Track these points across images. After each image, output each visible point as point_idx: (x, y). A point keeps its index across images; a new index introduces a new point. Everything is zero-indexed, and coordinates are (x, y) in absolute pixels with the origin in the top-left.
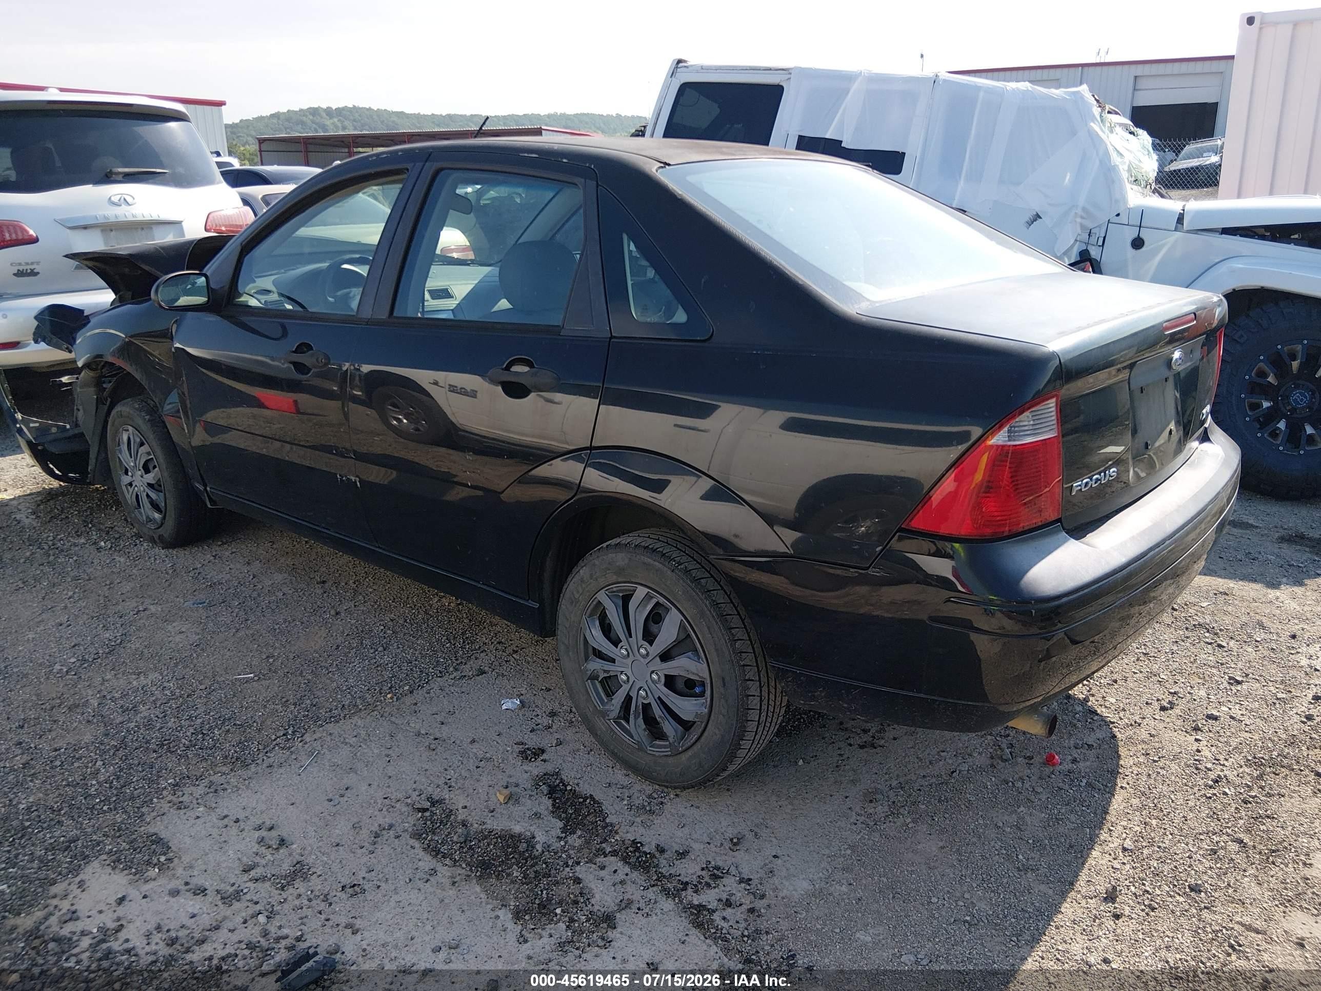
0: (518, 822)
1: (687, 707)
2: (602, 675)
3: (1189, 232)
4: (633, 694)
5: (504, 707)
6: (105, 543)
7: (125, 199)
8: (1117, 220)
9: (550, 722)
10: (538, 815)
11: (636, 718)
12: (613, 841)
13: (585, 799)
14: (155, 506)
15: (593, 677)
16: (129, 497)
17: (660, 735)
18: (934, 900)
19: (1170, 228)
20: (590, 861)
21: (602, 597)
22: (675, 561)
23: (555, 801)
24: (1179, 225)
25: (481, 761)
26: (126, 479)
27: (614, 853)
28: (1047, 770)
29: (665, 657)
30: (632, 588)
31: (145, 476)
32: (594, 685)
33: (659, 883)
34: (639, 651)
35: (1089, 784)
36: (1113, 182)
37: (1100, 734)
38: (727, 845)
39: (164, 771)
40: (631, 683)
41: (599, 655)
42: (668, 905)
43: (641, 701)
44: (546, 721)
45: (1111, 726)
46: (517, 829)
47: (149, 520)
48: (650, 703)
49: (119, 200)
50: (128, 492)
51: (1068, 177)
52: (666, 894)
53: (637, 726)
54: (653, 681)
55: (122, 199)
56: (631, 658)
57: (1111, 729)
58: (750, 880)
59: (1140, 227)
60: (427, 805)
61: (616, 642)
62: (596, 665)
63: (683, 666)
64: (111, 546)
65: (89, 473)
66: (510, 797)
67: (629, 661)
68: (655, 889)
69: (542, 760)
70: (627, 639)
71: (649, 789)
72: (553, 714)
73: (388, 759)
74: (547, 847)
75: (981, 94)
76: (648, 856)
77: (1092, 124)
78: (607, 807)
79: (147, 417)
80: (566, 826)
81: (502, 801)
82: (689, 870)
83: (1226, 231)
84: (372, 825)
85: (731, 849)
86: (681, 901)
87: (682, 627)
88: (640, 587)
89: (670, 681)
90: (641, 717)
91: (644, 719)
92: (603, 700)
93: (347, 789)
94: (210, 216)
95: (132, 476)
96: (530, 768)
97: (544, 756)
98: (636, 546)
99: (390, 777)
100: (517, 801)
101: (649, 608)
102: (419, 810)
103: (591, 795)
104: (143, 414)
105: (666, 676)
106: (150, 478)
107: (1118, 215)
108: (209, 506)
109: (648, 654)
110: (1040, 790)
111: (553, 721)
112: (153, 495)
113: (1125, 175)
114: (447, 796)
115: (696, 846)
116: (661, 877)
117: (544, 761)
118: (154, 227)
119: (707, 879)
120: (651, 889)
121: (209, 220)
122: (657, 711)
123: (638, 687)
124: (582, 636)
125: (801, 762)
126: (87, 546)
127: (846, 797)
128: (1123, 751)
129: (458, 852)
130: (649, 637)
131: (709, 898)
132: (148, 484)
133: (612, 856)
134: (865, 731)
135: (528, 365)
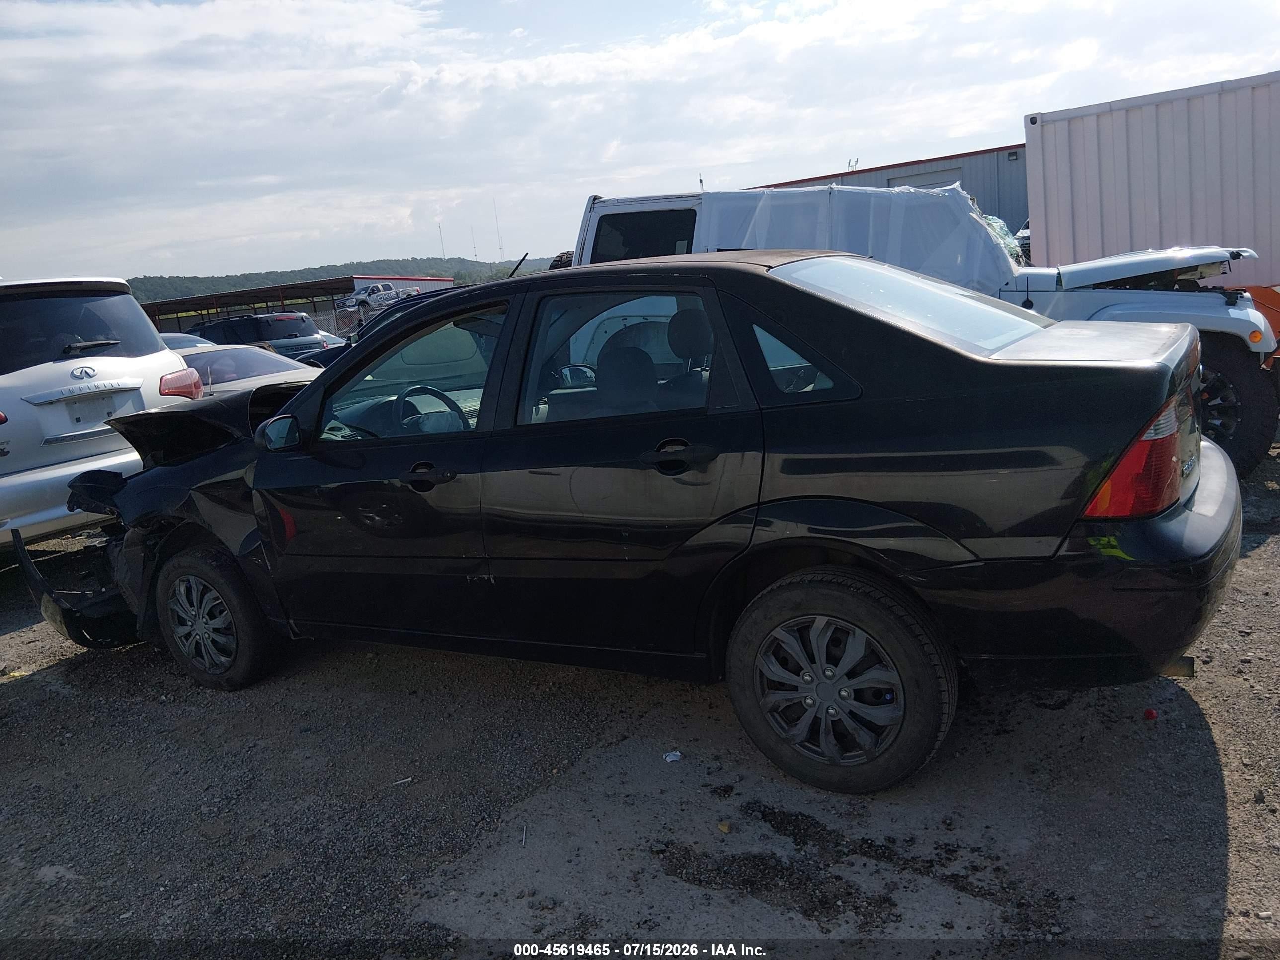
0: (752, 844)
1: (878, 714)
2: (783, 705)
3: (1066, 290)
4: (822, 715)
5: (668, 760)
6: (166, 697)
7: (86, 371)
8: (1006, 288)
9: (718, 764)
10: (766, 836)
11: (827, 735)
12: (845, 843)
13: (797, 816)
14: (222, 650)
15: (774, 709)
16: (187, 648)
17: (854, 745)
18: (1132, 830)
19: (1052, 290)
20: (837, 862)
21: (779, 633)
22: (852, 587)
23: (770, 823)
24: (1058, 286)
25: (682, 805)
26: (182, 630)
27: (854, 852)
28: (1151, 723)
29: (852, 674)
30: (810, 620)
31: (210, 622)
32: (774, 717)
33: (908, 866)
34: (824, 673)
35: (1188, 727)
36: (998, 258)
37: (1171, 690)
38: (942, 827)
39: (389, 872)
40: (817, 705)
41: (779, 686)
42: (926, 880)
43: (830, 719)
44: (715, 764)
45: (1175, 682)
46: (756, 850)
47: (214, 665)
48: (840, 719)
49: (81, 373)
50: (184, 646)
51: (959, 259)
52: (920, 873)
53: (828, 743)
54: (843, 698)
55: (84, 371)
56: (816, 682)
57: (1176, 684)
58: (980, 848)
59: (1028, 291)
60: (663, 847)
61: (797, 670)
62: (776, 697)
63: (873, 677)
64: (175, 699)
65: (137, 631)
66: (731, 828)
67: (814, 686)
68: (907, 871)
69: (736, 794)
70: (811, 666)
71: (845, 799)
72: (717, 758)
73: (596, 820)
74: (792, 860)
75: (872, 199)
76: (883, 848)
77: (971, 214)
78: (818, 817)
79: (214, 564)
80: (795, 840)
81: (727, 832)
82: (926, 851)
83: (1097, 286)
84: (624, 872)
85: (948, 829)
86: (935, 876)
87: (868, 644)
88: (819, 618)
89: (859, 695)
90: (832, 733)
91: (835, 735)
92: (785, 729)
93: (578, 850)
94: (163, 380)
95: (192, 626)
96: (730, 802)
97: (735, 791)
98: (810, 582)
99: (610, 833)
100: (738, 830)
101: (829, 633)
102: (658, 852)
103: (800, 812)
104: (209, 561)
105: (855, 691)
106: (218, 622)
107: (1007, 284)
108: (293, 638)
109: (834, 675)
110: (1155, 738)
111: (720, 763)
112: (220, 639)
113: (1006, 252)
114: (673, 838)
115: (917, 833)
116: (907, 861)
117: (739, 794)
118: (114, 396)
119: (944, 855)
120: (904, 872)
121: (163, 384)
122: (849, 723)
123: (825, 707)
124: (758, 672)
125: (957, 755)
126: (147, 702)
127: (1012, 773)
128: (1196, 698)
129: (717, 878)
130: (834, 660)
131: (955, 867)
132: (213, 628)
133: (853, 854)
134: (992, 722)
135: (682, 445)
